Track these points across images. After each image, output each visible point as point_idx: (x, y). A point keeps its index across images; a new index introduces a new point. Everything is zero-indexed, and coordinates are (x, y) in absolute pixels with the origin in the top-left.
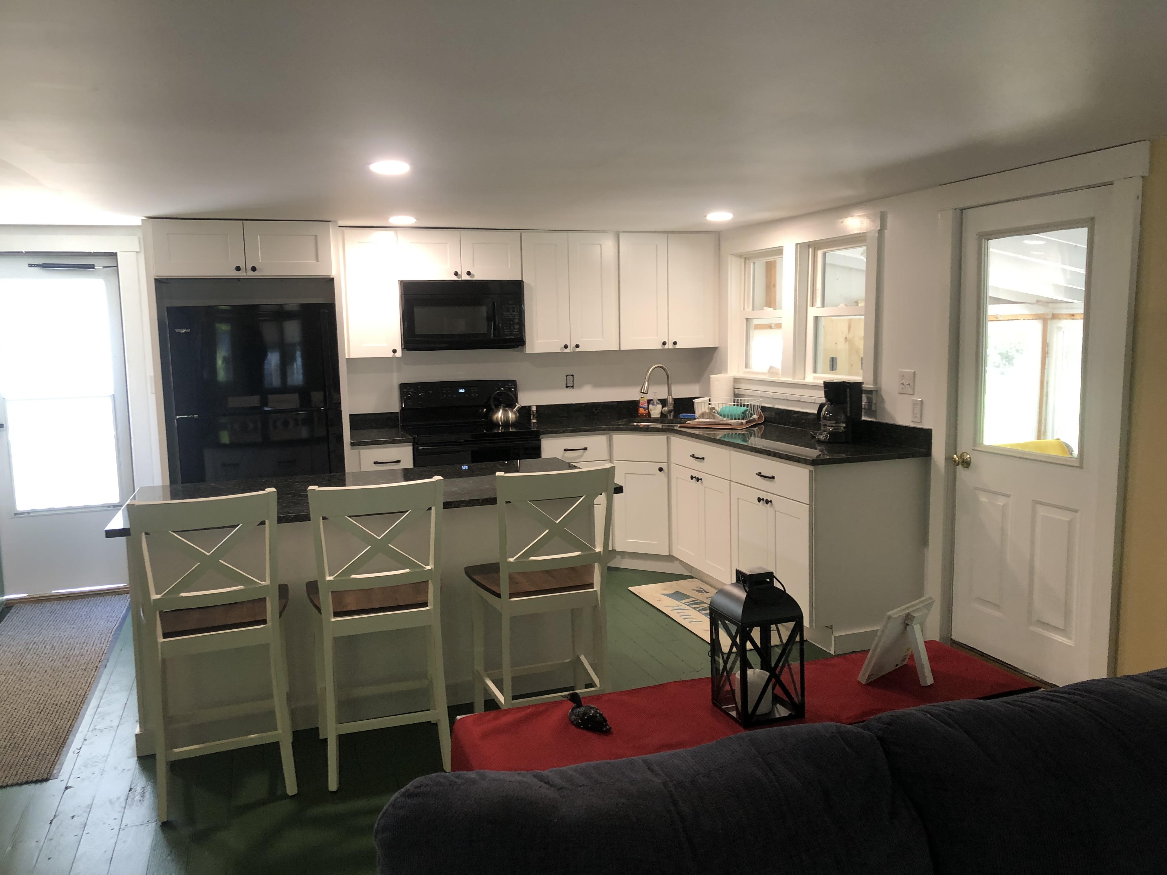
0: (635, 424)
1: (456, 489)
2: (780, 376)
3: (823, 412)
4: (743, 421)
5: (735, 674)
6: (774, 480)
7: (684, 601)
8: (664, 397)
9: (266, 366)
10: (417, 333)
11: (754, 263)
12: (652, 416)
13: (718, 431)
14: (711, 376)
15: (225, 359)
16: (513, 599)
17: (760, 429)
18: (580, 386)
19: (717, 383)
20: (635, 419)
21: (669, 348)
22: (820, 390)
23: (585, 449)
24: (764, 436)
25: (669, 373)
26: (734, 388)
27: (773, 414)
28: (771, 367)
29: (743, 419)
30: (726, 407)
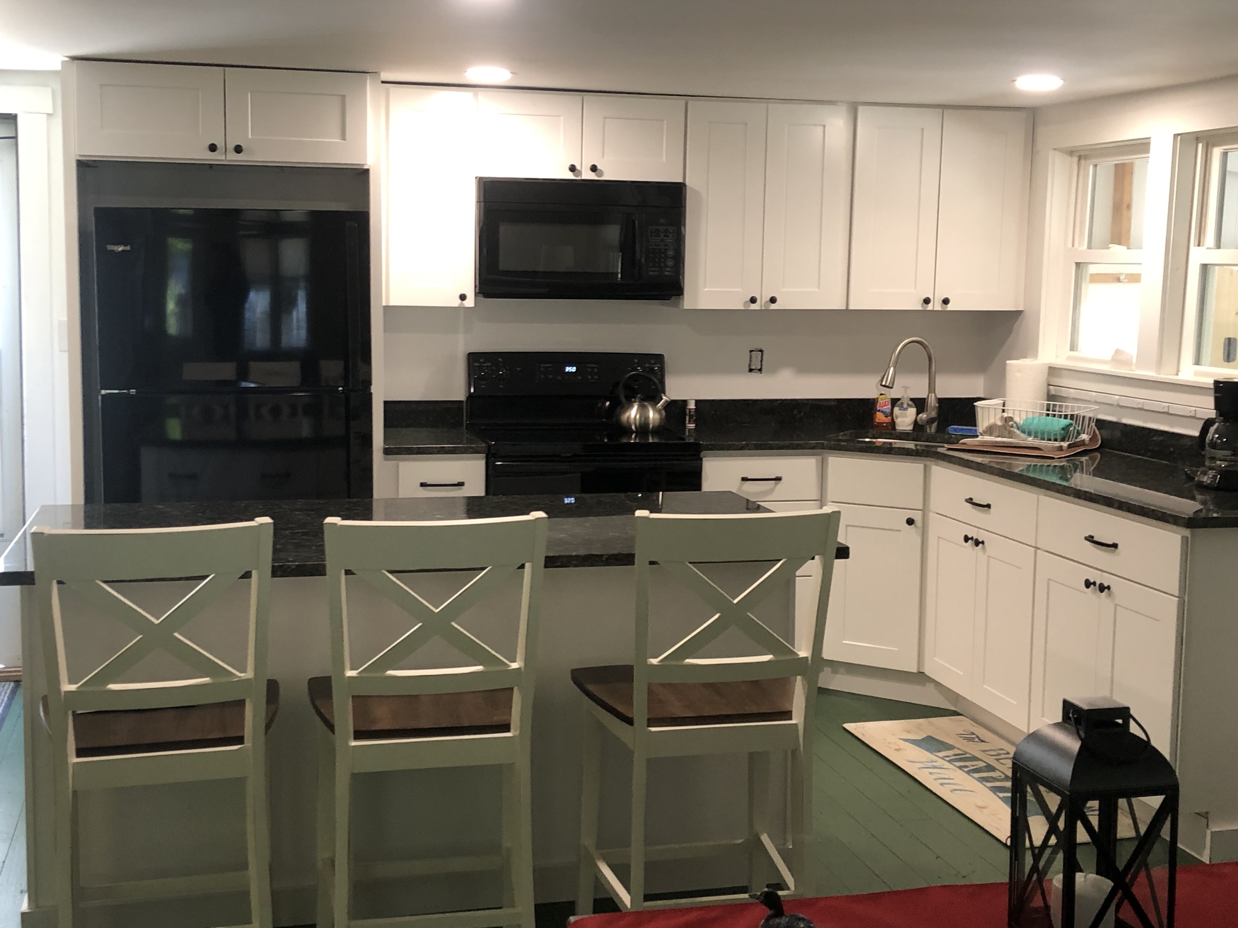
0: (867, 440)
1: (564, 536)
2: (1134, 367)
3: (1210, 436)
4: (1062, 443)
5: (1051, 880)
6: (1117, 550)
7: (941, 754)
8: (921, 393)
9: (247, 315)
10: (502, 266)
11: (1096, 166)
12: (897, 428)
13: (1017, 460)
14: (1008, 362)
15: (181, 301)
16: (653, 729)
17: (1093, 459)
18: (774, 370)
19: (1019, 375)
20: (868, 432)
21: (935, 309)
22: (1209, 395)
23: (778, 479)
24: (1099, 472)
25: (932, 351)
26: (1049, 385)
27: (1118, 434)
28: (1117, 352)
29: (1063, 440)
30: (1033, 418)
